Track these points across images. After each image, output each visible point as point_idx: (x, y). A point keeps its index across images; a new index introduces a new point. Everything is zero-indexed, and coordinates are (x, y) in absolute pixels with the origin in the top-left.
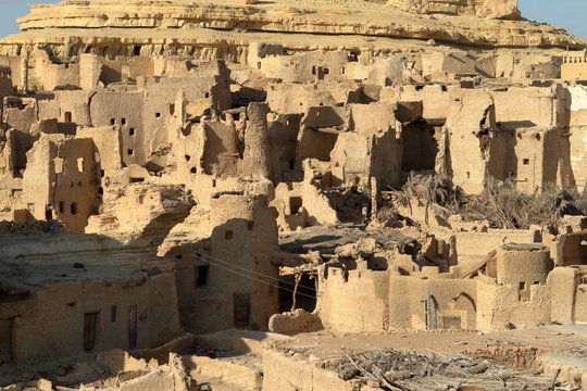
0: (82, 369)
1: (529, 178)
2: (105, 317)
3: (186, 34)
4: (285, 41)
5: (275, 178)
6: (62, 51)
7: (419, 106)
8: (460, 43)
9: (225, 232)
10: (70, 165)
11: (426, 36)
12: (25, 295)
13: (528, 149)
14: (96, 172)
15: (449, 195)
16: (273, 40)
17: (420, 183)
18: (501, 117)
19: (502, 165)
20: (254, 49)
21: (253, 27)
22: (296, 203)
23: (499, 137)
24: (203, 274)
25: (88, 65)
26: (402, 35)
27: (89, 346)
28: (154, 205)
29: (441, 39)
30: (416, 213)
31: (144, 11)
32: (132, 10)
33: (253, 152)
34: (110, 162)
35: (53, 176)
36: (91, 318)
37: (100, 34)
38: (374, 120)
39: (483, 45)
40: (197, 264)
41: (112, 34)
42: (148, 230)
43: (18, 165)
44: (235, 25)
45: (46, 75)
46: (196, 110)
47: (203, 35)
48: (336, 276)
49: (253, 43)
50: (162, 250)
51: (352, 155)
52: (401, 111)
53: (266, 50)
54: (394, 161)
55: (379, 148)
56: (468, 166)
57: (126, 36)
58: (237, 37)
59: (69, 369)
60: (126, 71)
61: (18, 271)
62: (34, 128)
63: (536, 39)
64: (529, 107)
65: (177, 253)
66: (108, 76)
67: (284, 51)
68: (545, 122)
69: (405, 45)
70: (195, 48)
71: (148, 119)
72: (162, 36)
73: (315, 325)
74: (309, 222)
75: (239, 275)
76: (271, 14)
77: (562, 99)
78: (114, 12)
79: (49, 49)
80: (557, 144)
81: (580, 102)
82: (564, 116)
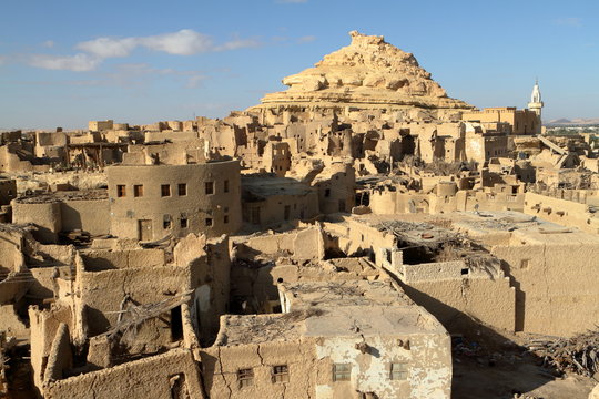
0: (284, 226)
1: (450, 157)
2: (292, 207)
3: (322, 104)
4: (358, 106)
5: (354, 157)
6: (277, 110)
7: (409, 130)
8: (424, 106)
9: (336, 177)
10: (280, 152)
11: (411, 104)
12: (264, 200)
13: (450, 146)
14: (289, 155)
15: (419, 164)
16: (354, 106)
17: (408, 159)
18: (439, 134)
19: (440, 152)
20: (347, 109)
21: (347, 101)
22: (362, 166)
23: (438, 142)
24: (328, 192)
25: (286, 115)
26: (402, 104)
27: (286, 218)
28: (310, 167)
29: (417, 105)
30: (407, 170)
31: (306, 95)
32: (302, 95)
33: (346, 147)
34: (294, 151)
35: (273, 156)
36: (287, 208)
37: (291, 104)
38: (392, 136)
39: (433, 107)
40: (326, 189)
41: (295, 104)
42: (308, 176)
43: (261, 152)
44: (340, 100)
45: (271, 120)
46: (325, 132)
47: (328, 104)
48: (377, 193)
49: (347, 107)
50: (313, 183)
51: (383, 148)
52: (402, 132)
53: (351, 110)
54: (399, 151)
55: (393, 146)
56: (427, 152)
57: (299, 105)
58: (341, 105)
59: (279, 226)
60: (299, 118)
61: (261, 191)
62: (266, 139)
63: (453, 105)
64: (450, 130)
65: (318, 184)
66: (293, 120)
67: (358, 110)
68: (456, 136)
69: (404, 107)
70: (325, 109)
71: (308, 136)
72: (313, 104)
73: (369, 211)
74: (367, 173)
75: (341, 193)
76: (354, 96)
77: (463, 127)
78: (295, 96)
79: (272, 110)
80: (460, 145)
81: (470, 128)
82: (463, 134)
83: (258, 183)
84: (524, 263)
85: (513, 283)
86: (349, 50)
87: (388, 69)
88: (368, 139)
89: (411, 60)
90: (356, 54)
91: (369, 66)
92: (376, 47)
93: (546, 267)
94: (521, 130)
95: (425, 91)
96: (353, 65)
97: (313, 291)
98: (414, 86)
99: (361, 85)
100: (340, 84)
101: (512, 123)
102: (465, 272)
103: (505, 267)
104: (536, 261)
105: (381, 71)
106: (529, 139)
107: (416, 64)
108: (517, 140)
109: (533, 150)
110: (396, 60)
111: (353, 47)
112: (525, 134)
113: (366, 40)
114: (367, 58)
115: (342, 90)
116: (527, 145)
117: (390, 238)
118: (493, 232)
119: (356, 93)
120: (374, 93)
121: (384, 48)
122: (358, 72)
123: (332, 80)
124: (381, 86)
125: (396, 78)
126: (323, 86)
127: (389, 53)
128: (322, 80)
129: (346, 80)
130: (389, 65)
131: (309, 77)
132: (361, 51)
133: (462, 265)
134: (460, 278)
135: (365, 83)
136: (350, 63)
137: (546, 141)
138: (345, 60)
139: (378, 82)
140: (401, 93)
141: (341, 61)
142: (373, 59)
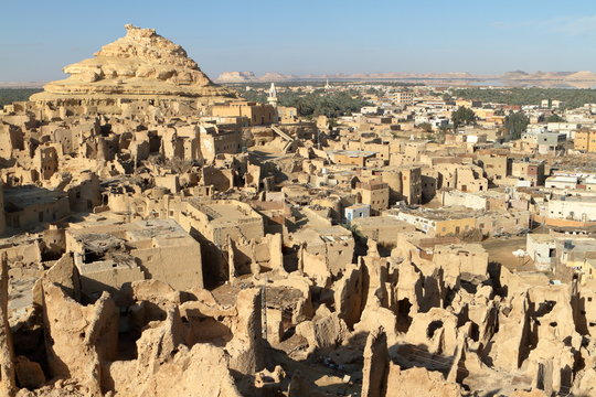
0: (38, 228)
2: (45, 213)
3: (97, 96)
4: (130, 97)
5: (107, 160)
6: (55, 103)
7: (156, 132)
10: (47, 155)
11: (177, 94)
12: (22, 209)
13: (188, 145)
14: (56, 157)
16: (127, 97)
17: (152, 158)
18: (179, 135)
19: (180, 152)
20: (119, 101)
21: (119, 92)
22: (113, 167)
23: (178, 142)
25: (62, 111)
26: (169, 94)
27: (40, 221)
29: (182, 95)
31: (82, 88)
32: (78, 88)
34: (60, 154)
35: (42, 159)
36: (41, 214)
37: (68, 97)
38: (142, 137)
41: (72, 97)
43: (32, 155)
44: (113, 92)
45: (49, 114)
47: (102, 96)
48: (113, 196)
49: (118, 98)
50: (66, 190)
51: (133, 149)
52: (150, 134)
53: (123, 101)
54: (147, 150)
55: (140, 148)
56: (169, 150)
57: (76, 97)
58: (114, 97)
59: (34, 228)
60: (76, 112)
61: (21, 201)
62: (40, 139)
64: (187, 132)
66: (69, 113)
67: (130, 101)
68: (193, 137)
69: (170, 98)
70: (99, 101)
71: (74, 138)
72: (89, 97)
73: (108, 209)
74: (117, 173)
75: (87, 196)
76: (126, 88)
77: (198, 130)
78: (73, 88)
79: (50, 105)
80: (196, 143)
81: (203, 131)
82: (198, 135)
83: (20, 195)
84: (149, 259)
85: (143, 269)
86: (124, 41)
87: (159, 61)
88: (124, 139)
89: (180, 52)
90: (130, 46)
91: (142, 58)
92: (149, 40)
93: (162, 259)
94: (259, 120)
95: (191, 80)
96: (128, 56)
97: (23, 284)
98: (182, 76)
99: (134, 75)
100: (115, 75)
101: (250, 117)
102: (114, 266)
103: (138, 262)
104: (156, 256)
105: (152, 63)
106: (263, 129)
107: (185, 55)
108: (255, 130)
109: (267, 138)
110: (166, 52)
111: (128, 38)
112: (263, 124)
113: (139, 33)
114: (140, 50)
115: (115, 83)
116: (261, 134)
117: (81, 246)
118: (142, 239)
119: (129, 84)
120: (144, 84)
121: (156, 41)
122: (132, 63)
123: (108, 71)
124: (152, 76)
125: (165, 69)
126: (99, 78)
127: (160, 45)
128: (98, 72)
129: (121, 72)
130: (159, 57)
131: (87, 68)
132: (135, 43)
133: (112, 262)
134: (112, 269)
135: (137, 74)
136: (124, 54)
137: (278, 131)
138: (120, 52)
139: (150, 73)
140: (169, 84)
141: (117, 53)
142: (145, 52)
